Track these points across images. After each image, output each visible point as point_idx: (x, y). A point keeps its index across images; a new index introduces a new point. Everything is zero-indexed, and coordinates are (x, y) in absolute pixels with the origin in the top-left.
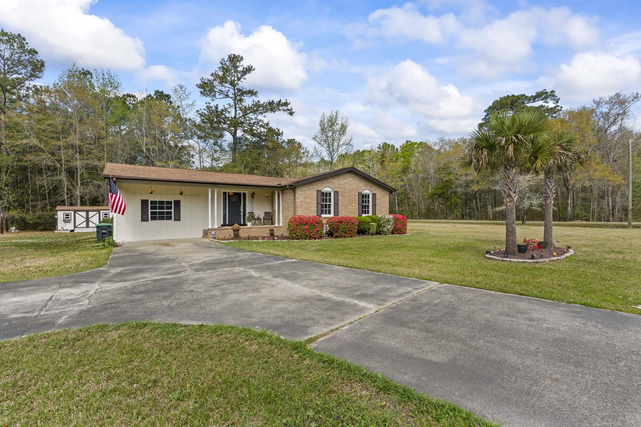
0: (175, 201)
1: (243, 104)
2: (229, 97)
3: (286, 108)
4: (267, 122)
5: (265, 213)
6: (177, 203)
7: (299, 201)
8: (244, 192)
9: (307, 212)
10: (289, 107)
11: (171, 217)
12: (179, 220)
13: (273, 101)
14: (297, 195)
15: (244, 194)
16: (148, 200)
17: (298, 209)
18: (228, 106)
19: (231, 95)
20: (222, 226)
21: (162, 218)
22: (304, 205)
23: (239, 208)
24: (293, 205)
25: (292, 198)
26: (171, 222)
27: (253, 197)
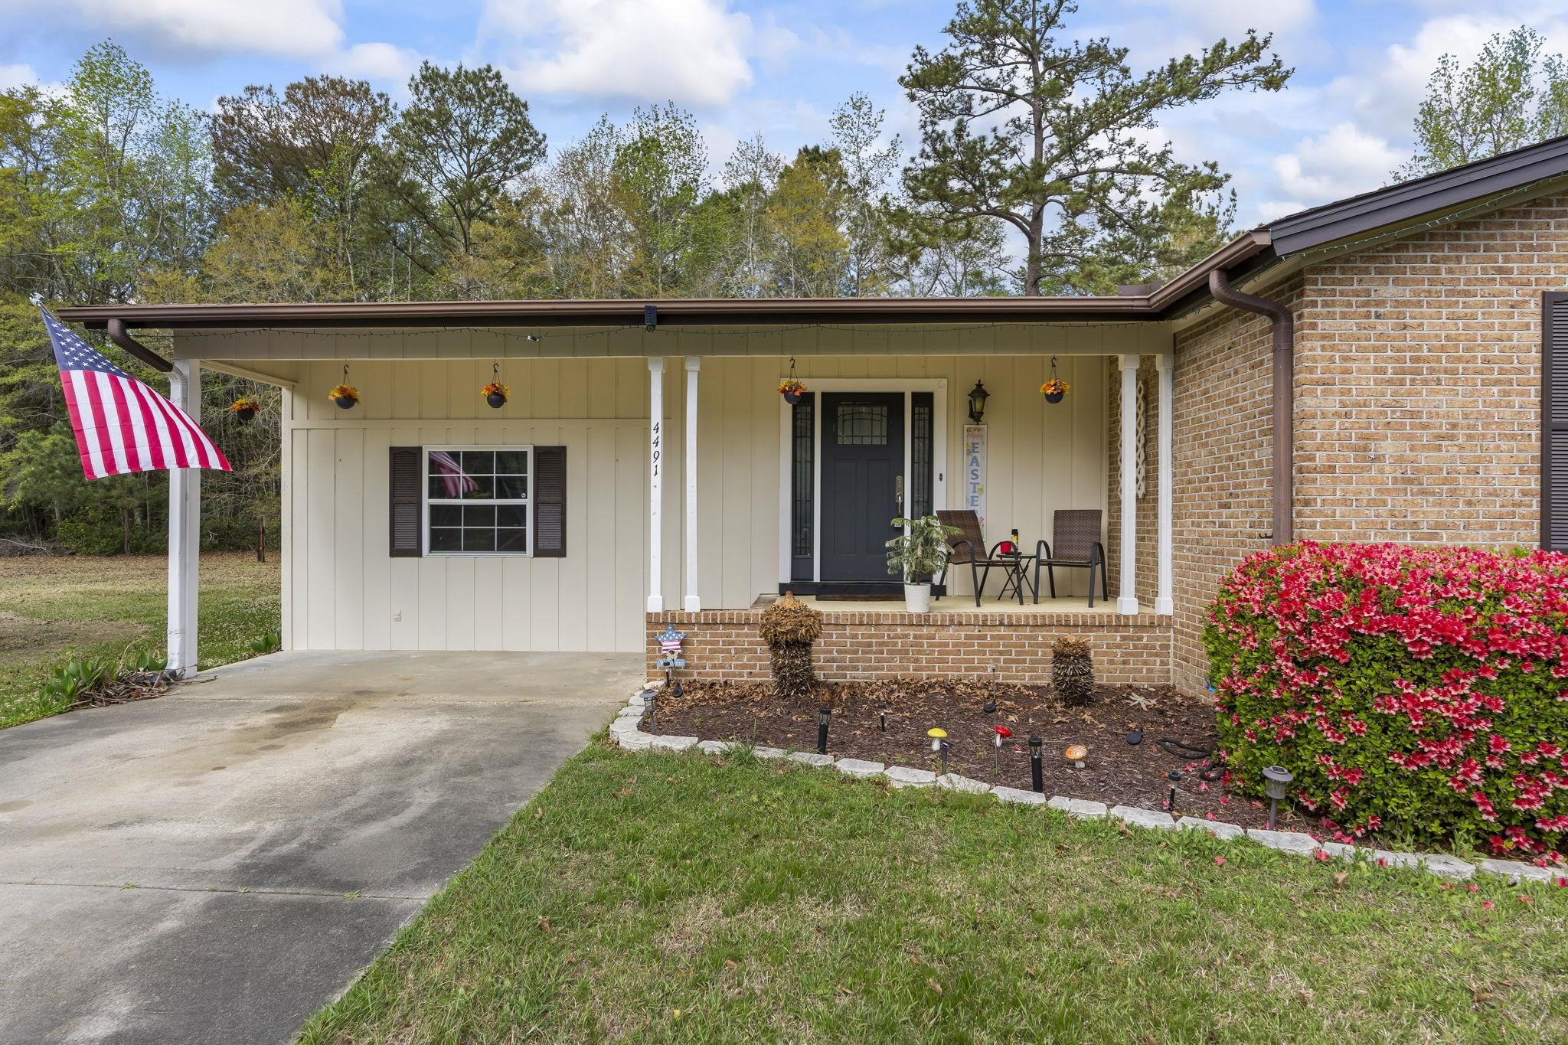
0: (541, 453)
1: (1090, 147)
2: (1018, 97)
3: (1249, 68)
4: (1159, 151)
5: (1059, 515)
6: (552, 461)
7: (1333, 404)
8: (923, 386)
9: (1428, 511)
10: (1266, 59)
11: (522, 534)
12: (561, 553)
13: (1188, 57)
14: (1309, 349)
15: (924, 400)
16: (418, 451)
17: (1317, 488)
18: (1011, 129)
19: (1023, 89)
20: (783, 589)
21: (479, 543)
22: (1388, 447)
23: (891, 490)
24: (1264, 454)
25: (1262, 385)
26: (520, 564)
27: (976, 416)
